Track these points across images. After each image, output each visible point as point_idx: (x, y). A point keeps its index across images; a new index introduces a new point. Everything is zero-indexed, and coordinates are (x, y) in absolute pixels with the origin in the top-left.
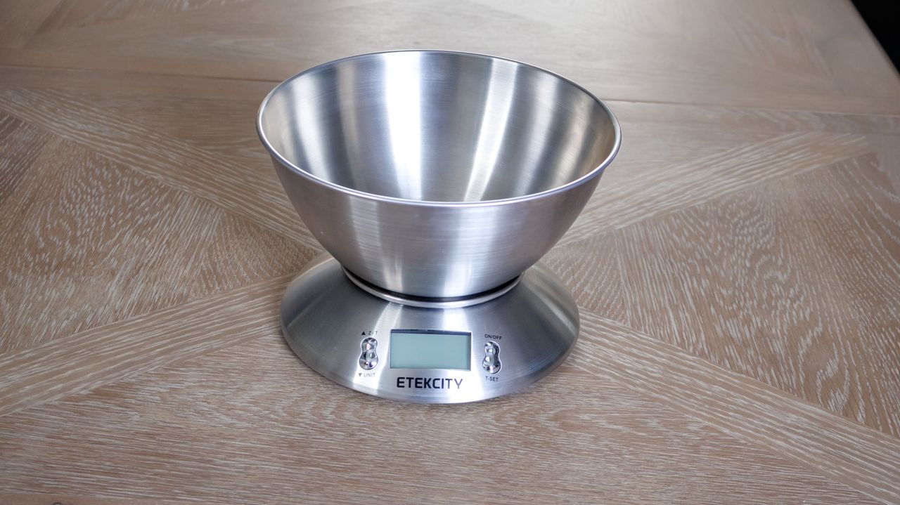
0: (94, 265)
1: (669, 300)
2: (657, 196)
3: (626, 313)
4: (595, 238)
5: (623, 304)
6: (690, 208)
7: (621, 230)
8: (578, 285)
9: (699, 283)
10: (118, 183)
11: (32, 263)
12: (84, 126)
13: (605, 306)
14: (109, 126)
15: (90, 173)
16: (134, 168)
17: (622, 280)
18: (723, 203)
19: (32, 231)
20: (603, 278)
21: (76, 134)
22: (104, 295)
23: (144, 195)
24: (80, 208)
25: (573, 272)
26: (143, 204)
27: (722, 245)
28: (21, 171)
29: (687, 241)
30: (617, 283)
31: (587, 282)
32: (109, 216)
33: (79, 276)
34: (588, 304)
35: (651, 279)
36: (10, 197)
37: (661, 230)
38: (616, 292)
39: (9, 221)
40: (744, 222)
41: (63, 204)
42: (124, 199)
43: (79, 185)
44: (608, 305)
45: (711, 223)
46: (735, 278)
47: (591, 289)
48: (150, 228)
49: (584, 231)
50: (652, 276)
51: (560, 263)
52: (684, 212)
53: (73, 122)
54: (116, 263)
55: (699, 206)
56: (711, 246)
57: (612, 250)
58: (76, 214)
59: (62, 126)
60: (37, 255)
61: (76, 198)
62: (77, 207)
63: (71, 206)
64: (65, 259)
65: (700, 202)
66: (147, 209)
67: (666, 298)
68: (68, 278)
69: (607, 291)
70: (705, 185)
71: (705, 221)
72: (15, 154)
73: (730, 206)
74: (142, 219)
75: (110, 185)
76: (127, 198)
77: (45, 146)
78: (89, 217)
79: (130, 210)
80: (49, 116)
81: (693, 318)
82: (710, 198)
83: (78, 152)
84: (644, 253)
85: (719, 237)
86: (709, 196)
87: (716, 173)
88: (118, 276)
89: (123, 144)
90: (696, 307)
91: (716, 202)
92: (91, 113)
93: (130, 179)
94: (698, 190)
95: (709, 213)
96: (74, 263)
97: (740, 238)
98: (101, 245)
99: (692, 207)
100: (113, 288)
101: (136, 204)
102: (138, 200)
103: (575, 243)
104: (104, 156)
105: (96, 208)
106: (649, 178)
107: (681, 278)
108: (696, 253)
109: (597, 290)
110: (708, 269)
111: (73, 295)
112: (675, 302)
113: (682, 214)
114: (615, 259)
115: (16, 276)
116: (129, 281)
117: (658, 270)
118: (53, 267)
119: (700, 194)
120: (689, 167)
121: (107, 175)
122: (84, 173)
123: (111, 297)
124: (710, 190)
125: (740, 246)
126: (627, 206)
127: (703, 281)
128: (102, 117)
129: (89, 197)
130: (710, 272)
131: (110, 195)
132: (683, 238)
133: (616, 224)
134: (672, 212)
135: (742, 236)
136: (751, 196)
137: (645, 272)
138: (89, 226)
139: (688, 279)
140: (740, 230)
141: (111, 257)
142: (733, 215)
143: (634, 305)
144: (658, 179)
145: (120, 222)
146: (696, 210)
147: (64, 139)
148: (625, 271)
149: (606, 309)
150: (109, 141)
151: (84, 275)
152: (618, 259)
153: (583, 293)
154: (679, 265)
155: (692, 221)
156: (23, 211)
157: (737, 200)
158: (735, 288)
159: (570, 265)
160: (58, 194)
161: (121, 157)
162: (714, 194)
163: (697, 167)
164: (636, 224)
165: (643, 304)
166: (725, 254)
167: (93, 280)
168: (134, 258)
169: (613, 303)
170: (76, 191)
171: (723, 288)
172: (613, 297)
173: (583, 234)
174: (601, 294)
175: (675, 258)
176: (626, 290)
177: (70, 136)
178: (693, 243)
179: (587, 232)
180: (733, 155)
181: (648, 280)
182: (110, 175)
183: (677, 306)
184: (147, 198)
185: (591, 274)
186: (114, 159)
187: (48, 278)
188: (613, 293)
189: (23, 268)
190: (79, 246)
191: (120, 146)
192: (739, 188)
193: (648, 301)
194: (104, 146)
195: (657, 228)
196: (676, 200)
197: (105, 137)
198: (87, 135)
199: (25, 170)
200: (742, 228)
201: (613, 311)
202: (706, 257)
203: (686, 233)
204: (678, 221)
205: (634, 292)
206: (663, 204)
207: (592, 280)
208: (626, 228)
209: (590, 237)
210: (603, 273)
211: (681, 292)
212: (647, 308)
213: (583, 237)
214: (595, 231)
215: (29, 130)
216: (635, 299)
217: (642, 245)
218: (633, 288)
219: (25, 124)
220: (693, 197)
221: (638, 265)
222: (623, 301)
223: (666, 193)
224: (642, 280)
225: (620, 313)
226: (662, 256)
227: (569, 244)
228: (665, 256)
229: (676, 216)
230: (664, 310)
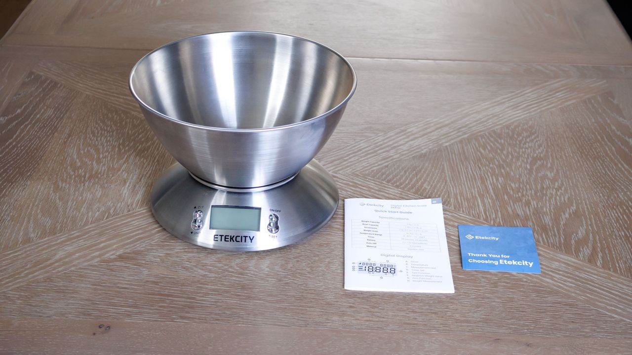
0: (113, 176)
1: (478, 191)
2: (471, 123)
3: (450, 201)
4: (430, 152)
5: (449, 195)
6: (491, 131)
7: (446, 146)
9: (497, 180)
10: (124, 123)
11: (73, 176)
12: (99, 85)
15: (105, 117)
16: (133, 113)
17: (448, 179)
18: (512, 127)
19: (72, 155)
20: (435, 178)
21: (94, 91)
22: (120, 195)
23: (140, 131)
24: (101, 139)
25: (416, 174)
26: (141, 136)
27: (512, 155)
28: (61, 116)
29: (489, 153)
30: (445, 181)
31: (425, 181)
32: (119, 145)
33: (103, 184)
35: (466, 178)
36: (56, 133)
37: (472, 146)
38: (444, 187)
39: (57, 149)
40: (526, 140)
41: (90, 137)
42: (128, 133)
43: (99, 125)
44: (439, 195)
45: (504, 140)
46: (520, 176)
47: (428, 185)
48: (146, 152)
49: (423, 148)
50: (467, 176)
51: (408, 169)
52: (487, 134)
53: (92, 83)
54: (126, 175)
55: (497, 129)
56: (504, 156)
57: (441, 159)
58: (98, 144)
59: (85, 86)
60: (76, 171)
61: (98, 133)
62: (99, 139)
63: (95, 138)
64: (94, 173)
65: (498, 127)
66: (143, 140)
67: (476, 190)
68: (97, 185)
69: (438, 186)
70: (500, 116)
71: (500, 139)
72: (56, 105)
73: (517, 129)
74: (140, 146)
75: (119, 125)
76: (130, 132)
77: (75, 100)
78: (107, 146)
79: (132, 140)
80: (76, 80)
81: (493, 203)
82: (504, 124)
83: (96, 103)
84: (461, 161)
85: (510, 149)
86: (504, 123)
87: (508, 107)
88: (128, 183)
89: (125, 97)
90: (495, 195)
91: (508, 127)
92: (103, 77)
93: (131, 120)
94: (496, 119)
95: (503, 134)
96: (99, 176)
97: (524, 150)
98: (116, 164)
99: (493, 130)
100: (125, 192)
101: (136, 136)
102: (137, 134)
103: (417, 155)
104: (113, 105)
105: (111, 139)
106: (465, 112)
107: (486, 177)
108: (495, 160)
109: (432, 186)
110: (503, 171)
111: (101, 196)
112: (482, 192)
113: (486, 135)
114: (443, 165)
115: (64, 185)
116: (135, 186)
117: (471, 172)
118: (86, 178)
119: (498, 122)
120: (490, 104)
121: (116, 118)
122: (101, 117)
123: (125, 197)
124: (505, 118)
125: (523, 155)
126: (451, 131)
127: (500, 179)
128: (110, 79)
129: (106, 132)
130: (504, 173)
131: (119, 131)
132: (487, 151)
133: (443, 143)
134: (479, 134)
135: (525, 149)
136: (531, 122)
137: (462, 174)
138: (107, 151)
139: (490, 178)
140: (523, 144)
141: (123, 171)
142: (519, 135)
143: (456, 195)
144: (470, 112)
145: (127, 148)
146: (494, 132)
147: (87, 95)
148: (450, 173)
150: (116, 95)
151: (107, 183)
152: (445, 165)
153: (424, 188)
154: (484, 168)
155: (492, 139)
156: (65, 143)
157: (521, 125)
158: (520, 182)
159: (415, 170)
160: (86, 130)
161: (125, 106)
162: (506, 121)
163: (495, 104)
164: (456, 142)
165: (462, 194)
166: (514, 161)
167: (113, 186)
168: (137, 172)
169: (443, 194)
170: (97, 128)
171: (512, 183)
172: (442, 190)
173: (423, 150)
174: (435, 188)
175: (481, 164)
176: (450, 186)
177: (91, 92)
178: (494, 154)
179: (425, 148)
180: (519, 95)
181: (465, 178)
182: (118, 118)
183: (483, 195)
184: (143, 132)
185: (428, 175)
186: (120, 107)
187: (84, 185)
188: (442, 188)
189: (68, 179)
190: (102, 164)
191: (123, 99)
192: (523, 117)
193: (464, 192)
194: (113, 98)
195: (470, 145)
196: (482, 126)
197: (113, 93)
198: (101, 91)
199: (64, 115)
200: (525, 144)
202: (501, 162)
203: (489, 148)
204: (483, 140)
205: (456, 187)
206: (474, 128)
207: (428, 180)
208: (450, 145)
209: (427, 151)
210: (435, 175)
211: (486, 186)
212: (463, 196)
213: (423, 152)
214: (430, 147)
215: (64, 89)
216: (456, 191)
217: (460, 156)
218: (455, 184)
219: (61, 85)
220: (493, 124)
221: (458, 169)
222: (449, 193)
223: (475, 121)
224: (461, 179)
225: (447, 201)
226: (474, 163)
227: (413, 157)
228: (475, 164)
229: (482, 137)
230: (475, 198)
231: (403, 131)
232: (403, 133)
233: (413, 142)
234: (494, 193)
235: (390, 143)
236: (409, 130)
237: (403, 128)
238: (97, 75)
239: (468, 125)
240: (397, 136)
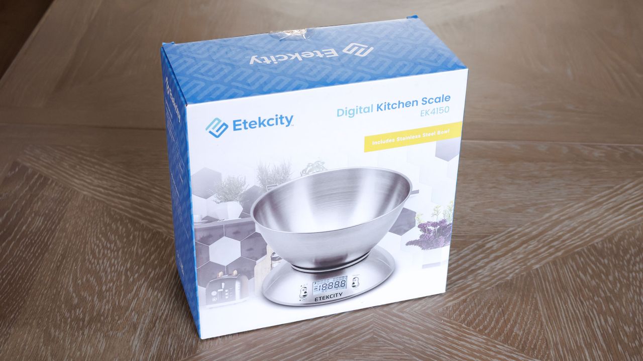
0: (119, 319)
1: (583, 338)
2: (563, 235)
3: (550, 353)
4: (517, 278)
5: (547, 344)
6: (590, 246)
7: (537, 269)
8: (509, 326)
9: (606, 321)
10: (131, 237)
11: (69, 319)
12: (100, 182)
13: (532, 347)
14: (120, 181)
15: (108, 228)
16: (143, 222)
17: (544, 320)
18: (616, 239)
19: (66, 287)
20: (528, 319)
21: (93, 190)
22: (129, 349)
23: (153, 249)
24: (103, 263)
25: (503, 313)
26: (153, 257)
27: (620, 282)
28: (53, 227)
29: (591, 278)
30: (540, 323)
31: (515, 322)
32: (127, 270)
33: (107, 331)
34: (519, 345)
35: (566, 317)
36: (46, 254)
37: (569, 269)
38: (540, 332)
39: (48, 278)
40: (635, 259)
41: (89, 259)
42: (137, 253)
43: (100, 241)
44: (535, 346)
45: (608, 260)
46: (634, 314)
47: (520, 330)
48: (160, 282)
49: (508, 272)
50: (568, 316)
51: (492, 304)
52: (586, 251)
53: (90, 178)
54: (136, 316)
55: (597, 243)
56: (611, 284)
57: (533, 290)
58: (100, 268)
59: (82, 182)
60: (73, 311)
61: (99, 252)
62: (101, 262)
63: (96, 261)
64: (95, 314)
65: (596, 241)
66: (156, 262)
67: (581, 336)
68: (99, 333)
69: (532, 332)
70: (599, 223)
71: (604, 259)
72: (47, 212)
73: (622, 243)
74: (153, 272)
75: (125, 240)
76: (140, 251)
77: (70, 203)
78: (111, 272)
79: (143, 263)
80: (71, 173)
81: (605, 356)
82: (605, 236)
83: (97, 207)
84: (558, 290)
85: (617, 274)
86: (604, 234)
87: (607, 210)
88: (139, 329)
89: (132, 199)
90: (606, 345)
91: (610, 239)
92: (104, 169)
93: (141, 233)
94: (595, 228)
95: (606, 250)
96: (102, 318)
97: (634, 274)
98: (123, 299)
99: (592, 245)
100: (136, 342)
101: (148, 257)
102: (148, 255)
103: (502, 283)
104: (117, 211)
105: (116, 262)
106: (554, 218)
107: (591, 317)
108: (600, 290)
109: (524, 330)
110: (611, 307)
111: (105, 350)
112: (589, 340)
113: (585, 252)
114: (536, 298)
115: (57, 333)
116: (148, 334)
117: (571, 309)
118: (86, 323)
119: (597, 232)
120: (585, 205)
121: (122, 229)
122: (103, 229)
123: (135, 351)
124: (605, 227)
125: (634, 282)
126: (540, 246)
127: (609, 318)
128: (113, 172)
129: (109, 251)
130: (614, 310)
131: (126, 250)
132: (588, 275)
133: (532, 264)
134: (576, 250)
135: (635, 273)
136: (638, 233)
137: (561, 311)
138: (112, 280)
139: (597, 317)
140: (633, 267)
141: (132, 311)
142: (626, 251)
143: (556, 345)
144: (562, 218)
145: (136, 275)
146: (594, 246)
147: (85, 195)
148: (545, 310)
149: (534, 349)
150: (121, 196)
151: (111, 330)
152: (538, 298)
153: (514, 334)
154: (588, 303)
155: (593, 259)
156: (58, 267)
157: (627, 237)
158: (635, 324)
159: (501, 307)
160: (85, 248)
161: (131, 211)
162: (608, 231)
163: (590, 206)
164: (548, 263)
165: (563, 344)
166: (624, 291)
167: (119, 334)
168: (150, 311)
169: (539, 343)
170: (98, 246)
171: (625, 325)
172: (538, 337)
173: (508, 275)
174: (528, 334)
175: (583, 296)
176: (548, 330)
177: (90, 192)
178: (597, 280)
179: (511, 273)
180: (619, 192)
181: (565, 320)
182: (124, 229)
183: (591, 345)
184: (155, 251)
185: (518, 314)
186: (126, 214)
187: (83, 334)
188: (537, 334)
189: (63, 324)
190: (105, 300)
191: (130, 201)
192: (627, 224)
193: (566, 340)
194: (116, 200)
195: (566, 267)
196: (579, 238)
197: (116, 192)
198: (103, 190)
199: (56, 227)
200: (634, 265)
201: (539, 351)
202: (609, 294)
203: (590, 271)
204: (582, 259)
205: (554, 331)
206: (568, 243)
207: (519, 321)
208: (541, 267)
209: (513, 277)
210: (527, 313)
211: (592, 330)
212: (566, 347)
213: (508, 278)
214: (517, 271)
215: (56, 188)
216: (556, 338)
217: (556, 285)
218: (553, 328)
219: (52, 182)
220: (592, 235)
221: (555, 304)
222: (546, 341)
223: (569, 232)
224: (560, 320)
225: (546, 353)
226: (573, 295)
227: (497, 286)
228: (575, 295)
229: (579, 254)
230: (579, 348)
231: (480, 247)
232: (480, 250)
233: (494, 263)
234: (605, 341)
235: (467, 265)
236: (488, 246)
237: (480, 242)
238: (96, 167)
239: (560, 237)
240: (474, 253)
